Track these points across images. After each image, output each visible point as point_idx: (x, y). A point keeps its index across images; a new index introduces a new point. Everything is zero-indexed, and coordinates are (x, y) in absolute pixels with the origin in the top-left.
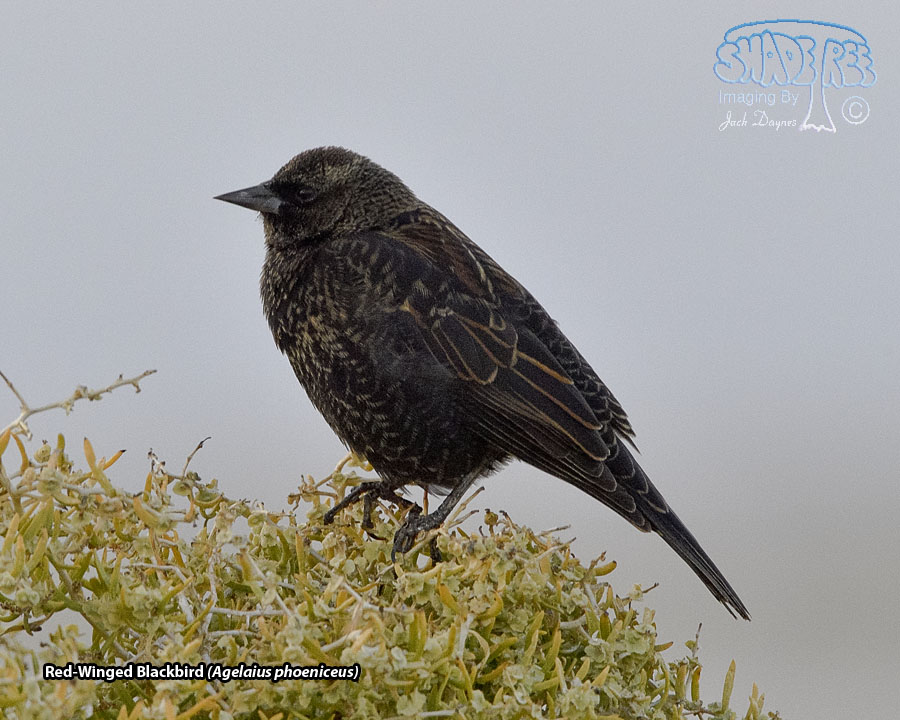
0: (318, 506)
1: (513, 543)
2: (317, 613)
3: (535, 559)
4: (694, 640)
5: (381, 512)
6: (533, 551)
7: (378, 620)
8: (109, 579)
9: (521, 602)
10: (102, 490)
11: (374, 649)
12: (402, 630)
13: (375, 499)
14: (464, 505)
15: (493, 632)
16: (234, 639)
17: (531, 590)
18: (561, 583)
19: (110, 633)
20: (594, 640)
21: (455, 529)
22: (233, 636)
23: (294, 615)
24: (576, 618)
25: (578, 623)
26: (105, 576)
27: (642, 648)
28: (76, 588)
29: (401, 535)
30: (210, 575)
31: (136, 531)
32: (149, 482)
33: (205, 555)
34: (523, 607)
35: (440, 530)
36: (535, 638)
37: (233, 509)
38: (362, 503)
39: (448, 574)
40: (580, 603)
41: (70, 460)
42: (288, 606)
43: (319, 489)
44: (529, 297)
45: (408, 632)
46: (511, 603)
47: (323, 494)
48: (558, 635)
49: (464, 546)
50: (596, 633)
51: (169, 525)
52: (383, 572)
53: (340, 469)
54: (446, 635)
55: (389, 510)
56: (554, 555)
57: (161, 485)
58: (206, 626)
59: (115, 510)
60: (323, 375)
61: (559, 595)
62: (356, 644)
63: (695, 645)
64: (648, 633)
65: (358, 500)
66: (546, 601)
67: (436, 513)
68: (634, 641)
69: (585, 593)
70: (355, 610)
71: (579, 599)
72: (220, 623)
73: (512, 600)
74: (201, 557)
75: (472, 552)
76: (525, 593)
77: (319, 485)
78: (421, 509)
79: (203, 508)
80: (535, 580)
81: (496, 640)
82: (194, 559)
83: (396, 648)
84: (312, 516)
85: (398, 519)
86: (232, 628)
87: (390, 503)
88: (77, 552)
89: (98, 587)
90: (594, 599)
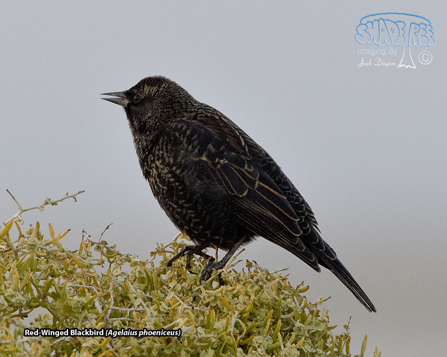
0: (165, 258)
1: (259, 277)
2: (162, 310)
3: (269, 284)
4: (348, 324)
5: (195, 261)
6: (269, 280)
7: (191, 314)
8: (61, 292)
9: (262, 305)
10: (58, 249)
11: (189, 328)
12: (203, 318)
13: (192, 254)
14: (235, 257)
15: (248, 319)
16: (121, 322)
17: (267, 300)
18: (282, 297)
19: (61, 319)
20: (298, 324)
21: (231, 269)
22: (121, 320)
23: (151, 310)
24: (289, 313)
25: (290, 315)
26: (58, 291)
27: (321, 328)
28: (45, 297)
29: (204, 272)
30: (111, 291)
31: (74, 269)
32: (81, 245)
33: (108, 281)
34: (263, 308)
35: (223, 270)
36: (269, 323)
37: (123, 259)
38: (186, 256)
39: (226, 291)
40: (291, 306)
41: (42, 234)
42: (147, 306)
43: (166, 249)
44: (267, 155)
45: (206, 319)
46: (257, 305)
47: (167, 252)
48: (280, 321)
49: (234, 278)
50: (299, 320)
51: (90, 266)
52: (195, 290)
53: (176, 239)
54: (224, 321)
55: (199, 260)
56: (279, 282)
57: (87, 247)
58: (108, 316)
59: (64, 259)
60: (163, 191)
61: (281, 301)
62: (180, 325)
63: (348, 327)
64: (324, 321)
65: (184, 255)
66: (275, 305)
67: (221, 261)
68: (317, 325)
69: (294, 301)
70: (180, 308)
71: (291, 304)
72: (115, 314)
73: (258, 304)
74: (106, 282)
75: (238, 281)
76: (264, 301)
77: (165, 248)
78: (214, 259)
79: (108, 258)
80: (269, 294)
81: (250, 324)
82: (103, 283)
83: (200, 327)
84: (162, 263)
85: (203, 264)
86: (122, 317)
87: (199, 256)
88: (45, 279)
89: (55, 296)
90: (298, 304)
